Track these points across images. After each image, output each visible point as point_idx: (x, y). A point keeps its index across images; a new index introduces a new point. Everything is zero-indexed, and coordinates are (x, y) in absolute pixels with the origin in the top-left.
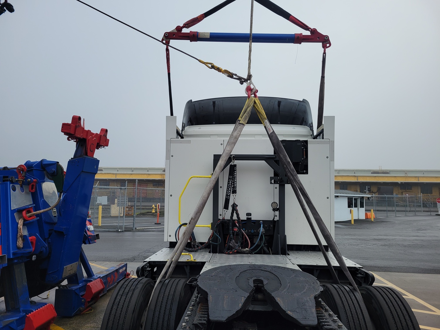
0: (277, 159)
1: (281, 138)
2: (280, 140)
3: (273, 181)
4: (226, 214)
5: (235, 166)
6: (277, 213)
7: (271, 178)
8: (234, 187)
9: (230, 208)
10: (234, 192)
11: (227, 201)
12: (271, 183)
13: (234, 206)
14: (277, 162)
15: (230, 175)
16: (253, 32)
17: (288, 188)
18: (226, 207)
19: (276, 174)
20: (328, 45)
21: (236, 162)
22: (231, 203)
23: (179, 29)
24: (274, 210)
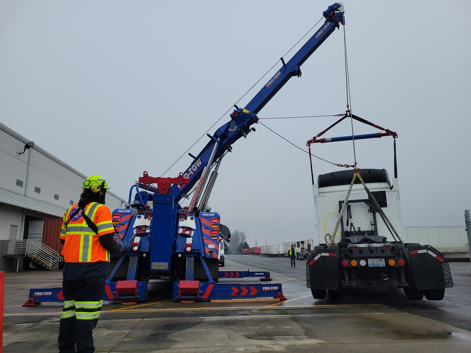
0: (371, 200)
1: (371, 191)
2: (370, 191)
3: (369, 211)
4: (347, 229)
5: (350, 205)
6: (373, 226)
7: (368, 210)
8: (350, 215)
9: (350, 225)
10: (351, 217)
11: (348, 222)
12: (369, 212)
13: (352, 224)
14: (370, 202)
15: (348, 210)
16: (354, 135)
17: (378, 214)
18: (348, 225)
19: (370, 208)
20: (396, 137)
21: (350, 204)
22: (350, 223)
23: (315, 138)
24: (372, 225)
